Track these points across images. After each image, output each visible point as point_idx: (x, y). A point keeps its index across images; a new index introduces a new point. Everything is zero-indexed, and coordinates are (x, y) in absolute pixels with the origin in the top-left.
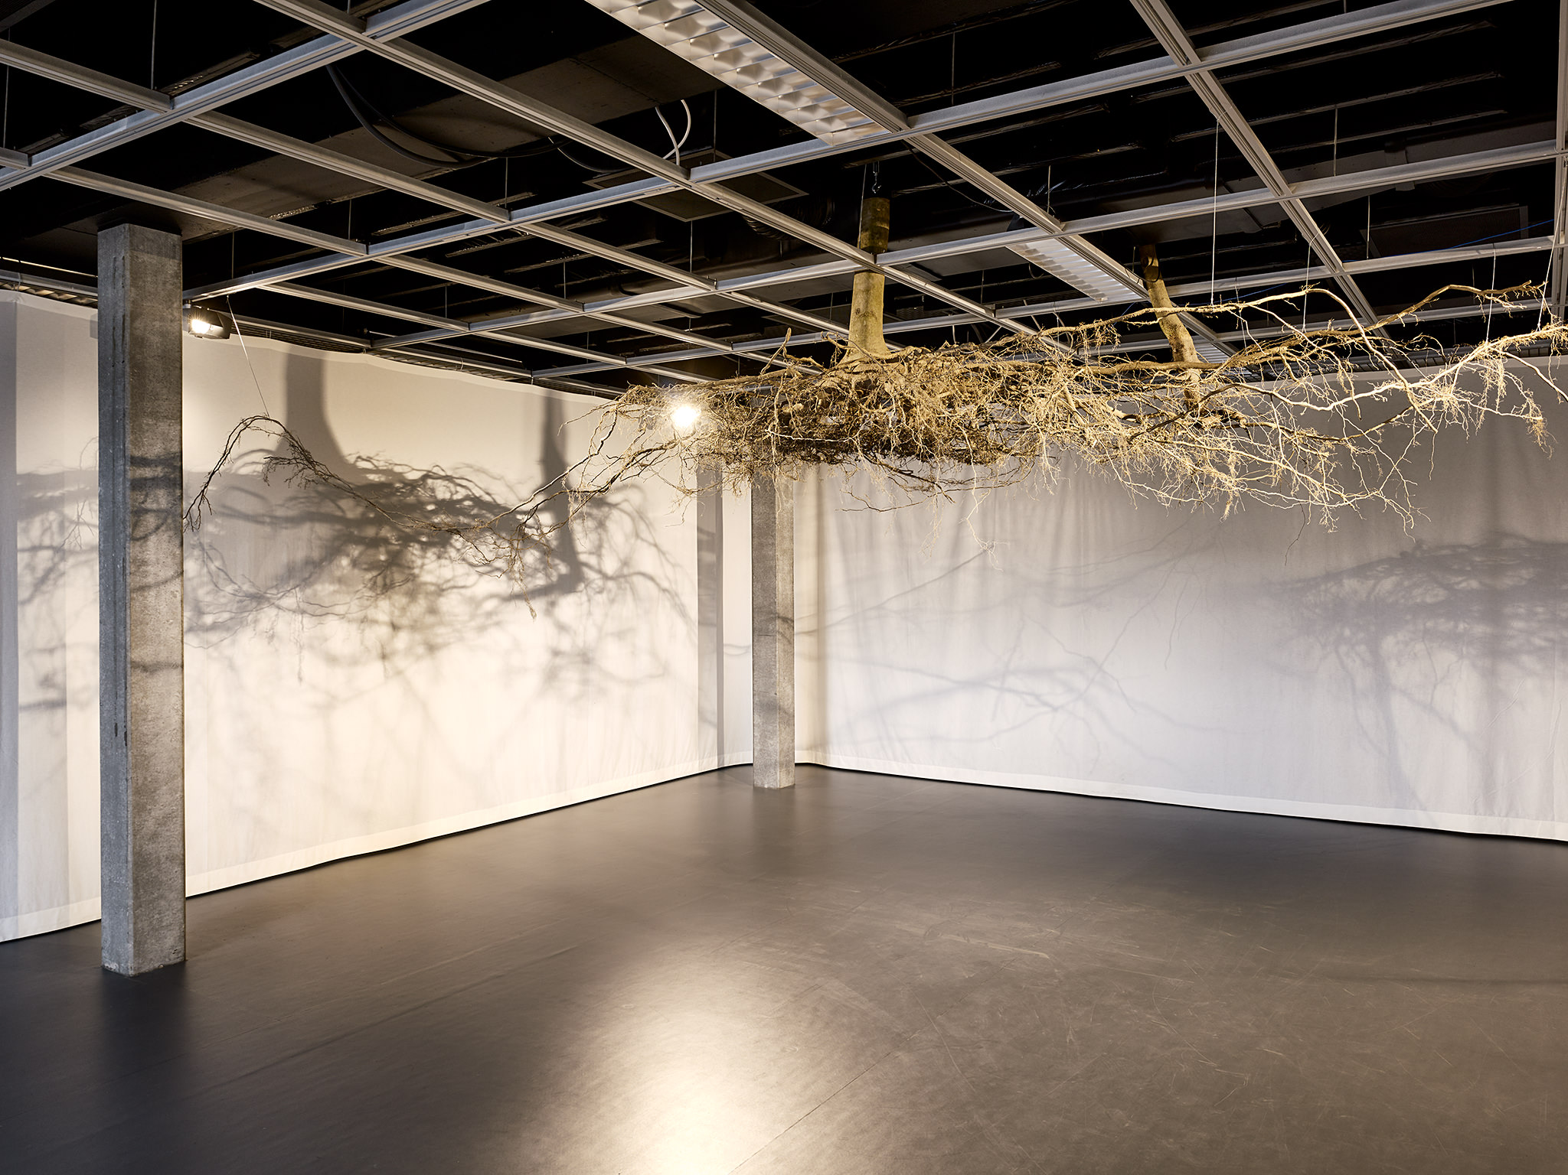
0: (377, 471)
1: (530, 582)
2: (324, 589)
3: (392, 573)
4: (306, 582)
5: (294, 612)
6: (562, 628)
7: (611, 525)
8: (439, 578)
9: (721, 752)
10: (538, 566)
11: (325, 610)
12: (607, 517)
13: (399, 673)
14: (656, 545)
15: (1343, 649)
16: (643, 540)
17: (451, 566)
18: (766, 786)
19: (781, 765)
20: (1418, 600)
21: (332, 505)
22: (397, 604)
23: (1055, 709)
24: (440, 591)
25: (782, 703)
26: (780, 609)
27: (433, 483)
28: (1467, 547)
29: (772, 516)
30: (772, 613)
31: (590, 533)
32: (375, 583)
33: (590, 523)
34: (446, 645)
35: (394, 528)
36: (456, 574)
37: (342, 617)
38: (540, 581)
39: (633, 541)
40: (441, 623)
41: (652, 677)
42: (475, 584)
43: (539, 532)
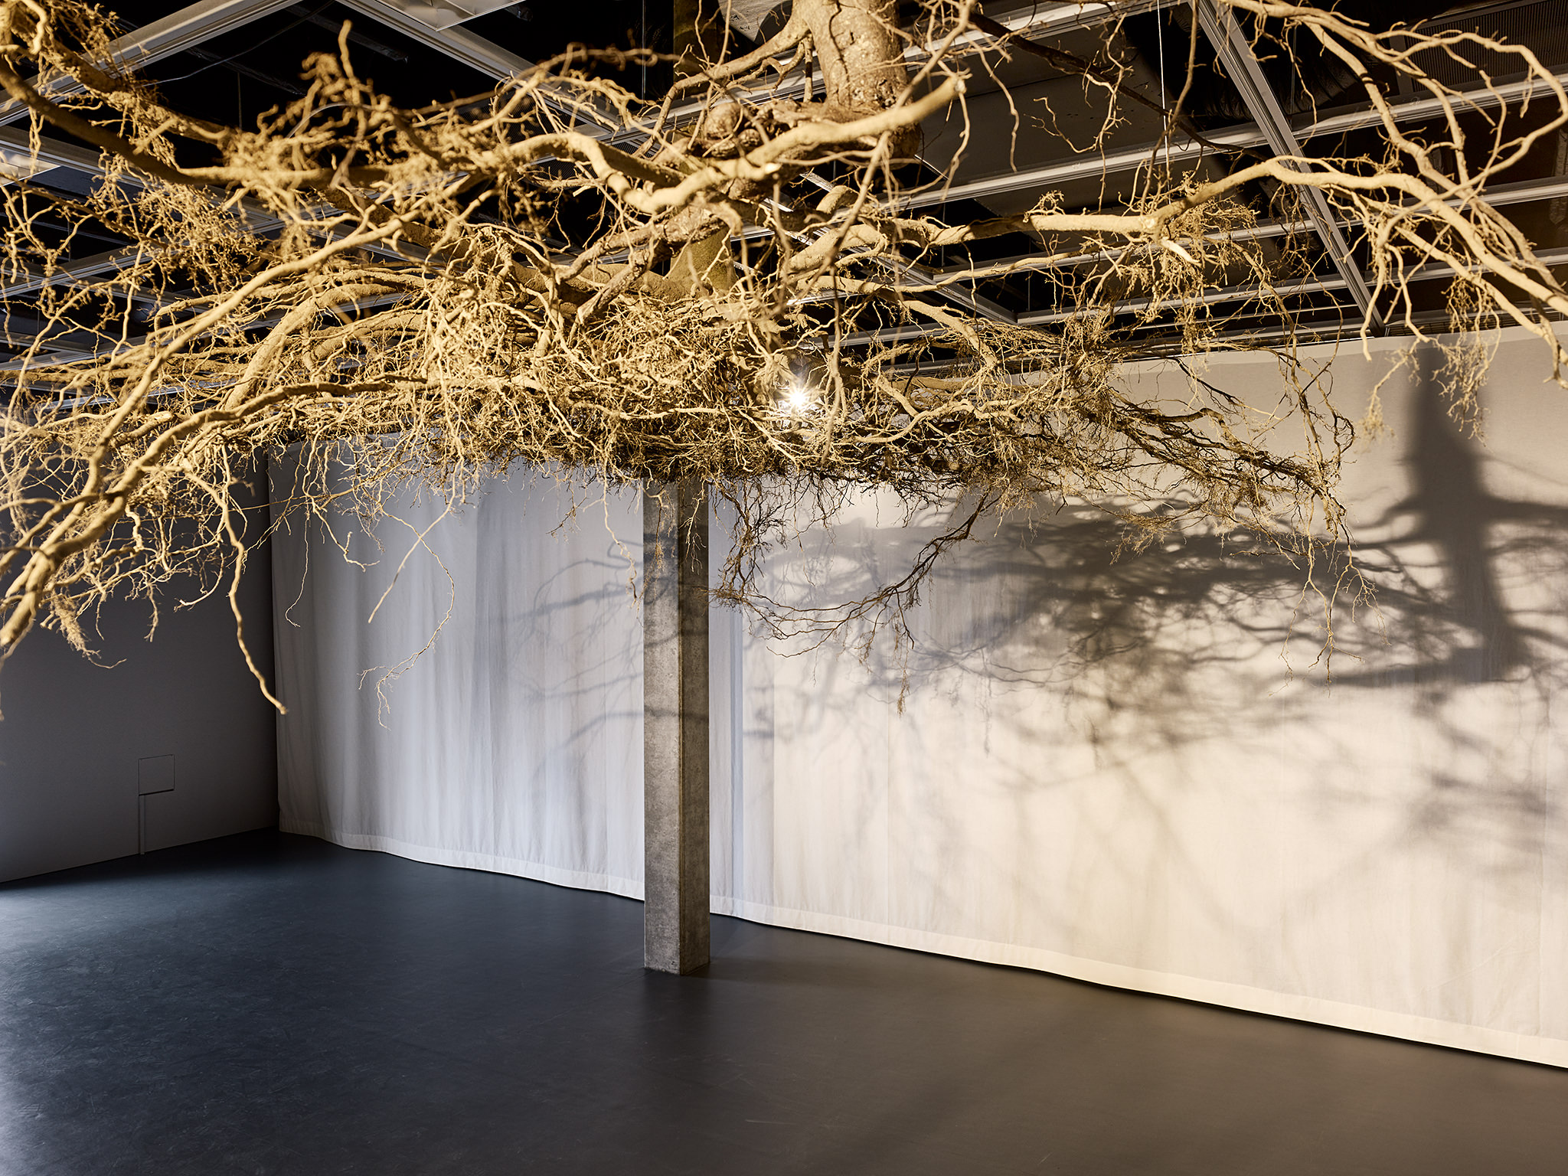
0: (1090, 507)
1: (1375, 659)
2: (1017, 651)
3: (1109, 635)
4: (995, 642)
5: (980, 674)
6: (1460, 740)
8: (1186, 644)
10: (1397, 633)
11: (1017, 676)
13: (1119, 764)
17: (1208, 628)
21: (1027, 553)
22: (1116, 676)
24: (1189, 662)
31: (1548, 575)
32: (1084, 647)
34: (1199, 738)
35: (1113, 577)
36: (1218, 639)
37: (1041, 685)
38: (1404, 656)
40: (1190, 707)
42: (1253, 656)
43: (1401, 576)
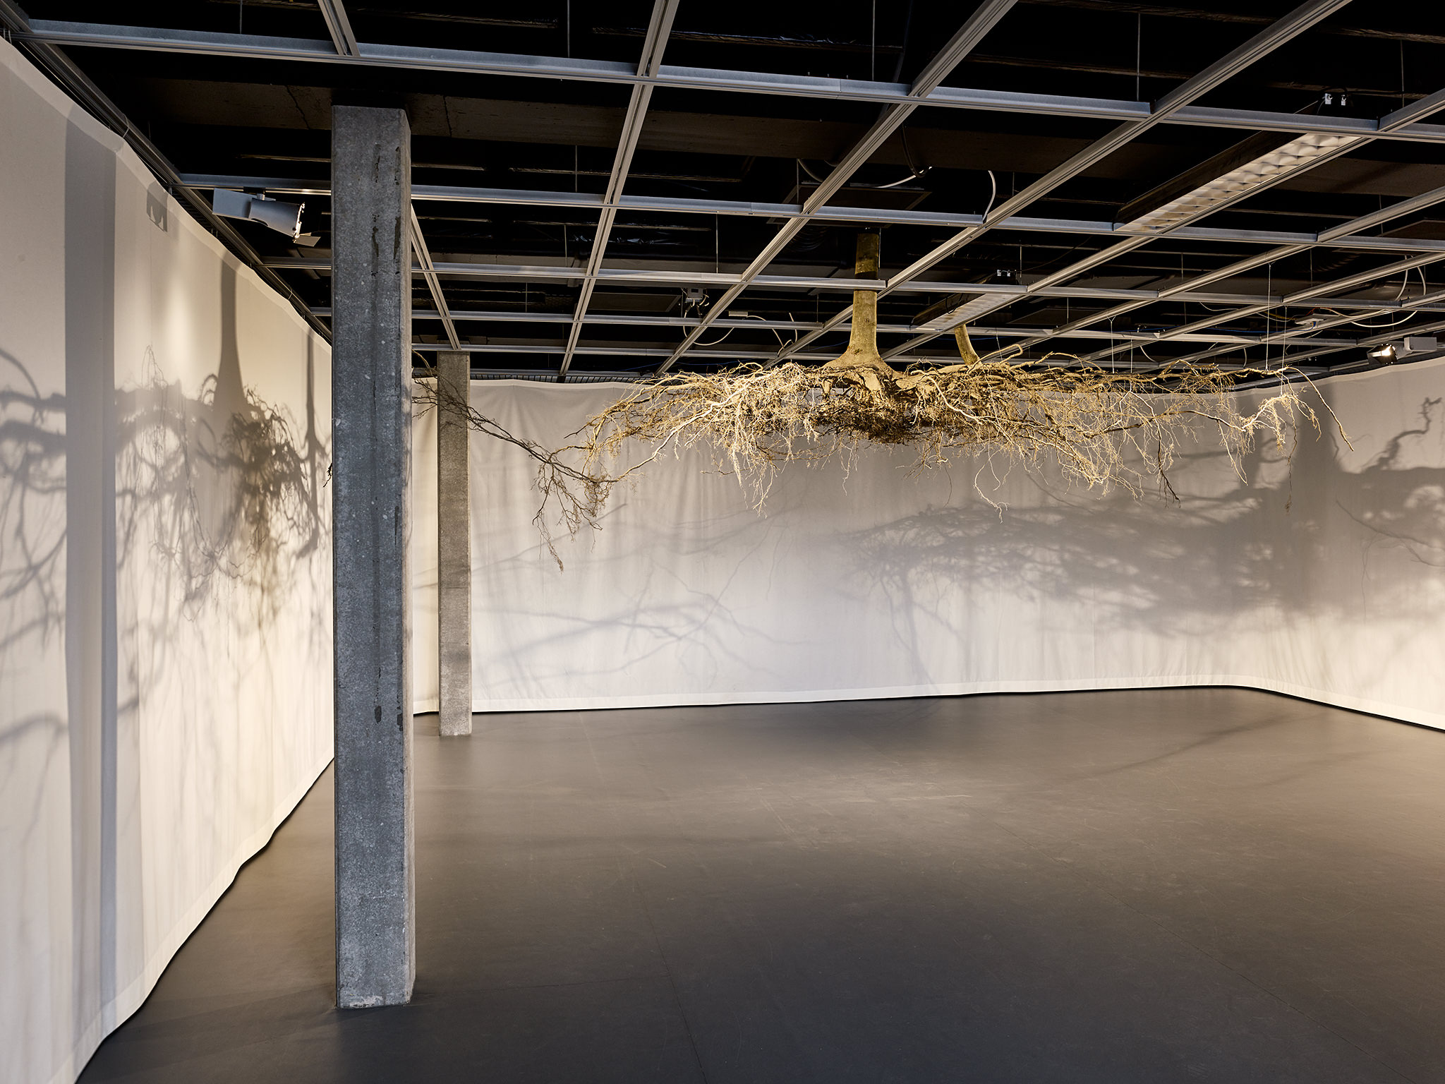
0: (255, 408)
3: (261, 527)
5: (226, 574)
6: (314, 586)
10: (306, 520)
13: (264, 643)
15: (885, 579)
18: (456, 734)
20: (929, 544)
21: (239, 446)
22: (263, 563)
23: (680, 638)
24: (277, 548)
27: (274, 425)
28: (956, 509)
30: (463, 566)
32: (255, 539)
36: (283, 528)
38: (307, 537)
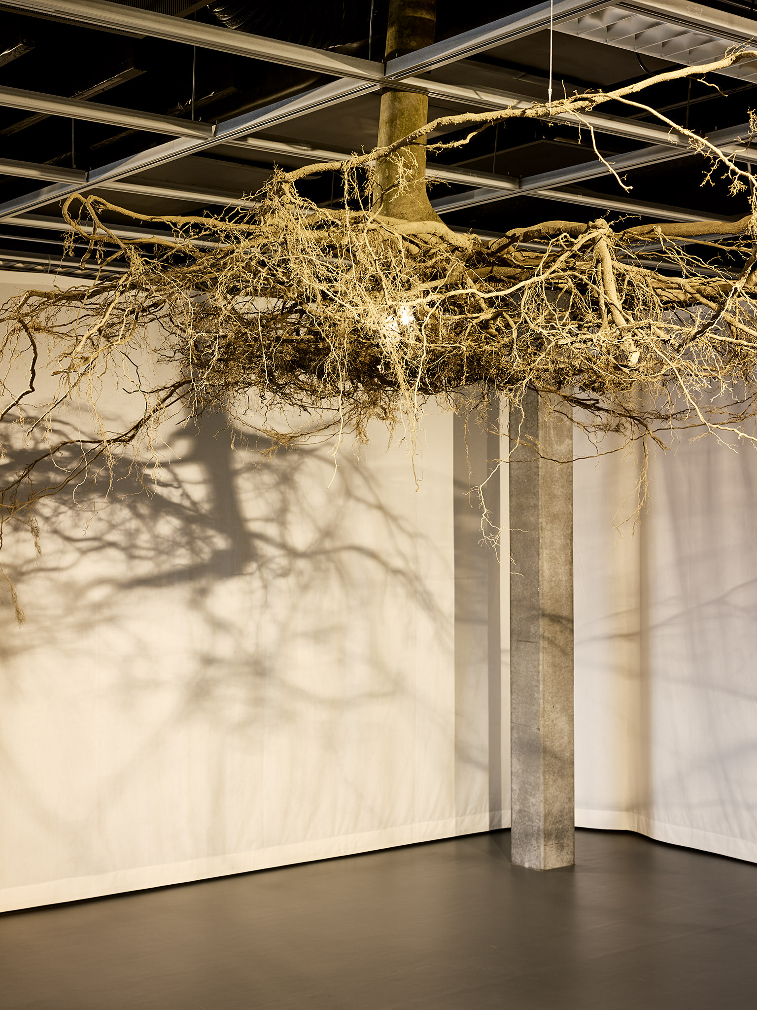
1: (164, 562)
6: (218, 625)
7: (302, 480)
8: (16, 556)
9: (495, 806)
10: (178, 539)
12: (295, 468)
14: (380, 507)
16: (358, 500)
17: (35, 540)
18: (527, 865)
19: (548, 835)
25: (548, 744)
26: (546, 603)
27: (6, 428)
29: (534, 464)
30: (534, 609)
31: (267, 491)
33: (267, 478)
34: (27, 648)
38: (182, 559)
39: (340, 501)
40: (20, 618)
41: (372, 696)
42: (73, 565)
43: (180, 491)
